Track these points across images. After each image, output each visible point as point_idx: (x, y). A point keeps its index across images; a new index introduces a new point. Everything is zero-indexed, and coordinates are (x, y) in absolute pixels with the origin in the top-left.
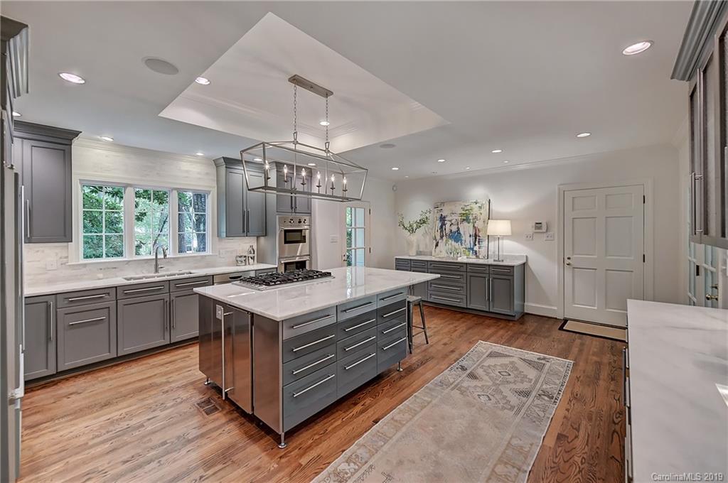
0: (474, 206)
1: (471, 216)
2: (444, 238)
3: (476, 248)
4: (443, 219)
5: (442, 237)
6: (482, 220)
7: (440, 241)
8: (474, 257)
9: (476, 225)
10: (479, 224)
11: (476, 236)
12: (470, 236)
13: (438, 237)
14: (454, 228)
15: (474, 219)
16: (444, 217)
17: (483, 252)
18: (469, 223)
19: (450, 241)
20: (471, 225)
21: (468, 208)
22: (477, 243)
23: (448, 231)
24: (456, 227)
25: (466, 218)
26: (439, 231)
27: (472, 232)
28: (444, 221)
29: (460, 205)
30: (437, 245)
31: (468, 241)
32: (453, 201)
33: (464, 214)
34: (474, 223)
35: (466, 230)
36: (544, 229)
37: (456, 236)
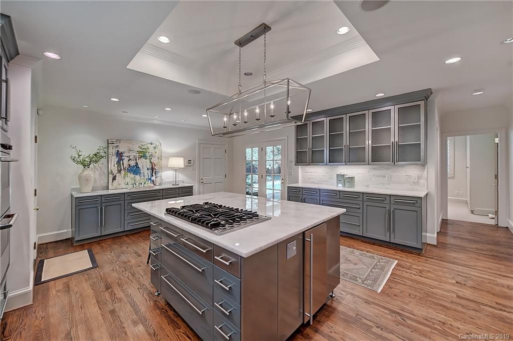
0: (150, 146)
1: (147, 153)
2: (123, 172)
3: (153, 178)
4: (119, 155)
5: (119, 171)
6: (156, 157)
7: (118, 175)
8: (152, 185)
9: (152, 161)
10: (154, 160)
11: (152, 169)
12: (148, 169)
13: (115, 171)
14: (133, 163)
15: (150, 156)
16: (121, 153)
17: (158, 181)
18: (146, 159)
19: (129, 174)
20: (148, 161)
21: (145, 147)
22: (154, 174)
23: (126, 165)
24: (134, 162)
25: (143, 155)
26: (116, 165)
27: (149, 166)
28: (122, 156)
29: (138, 144)
30: (114, 179)
31: (147, 173)
32: (130, 140)
33: (141, 152)
34: (150, 159)
35: (144, 164)
36: (192, 164)
37: (135, 170)
